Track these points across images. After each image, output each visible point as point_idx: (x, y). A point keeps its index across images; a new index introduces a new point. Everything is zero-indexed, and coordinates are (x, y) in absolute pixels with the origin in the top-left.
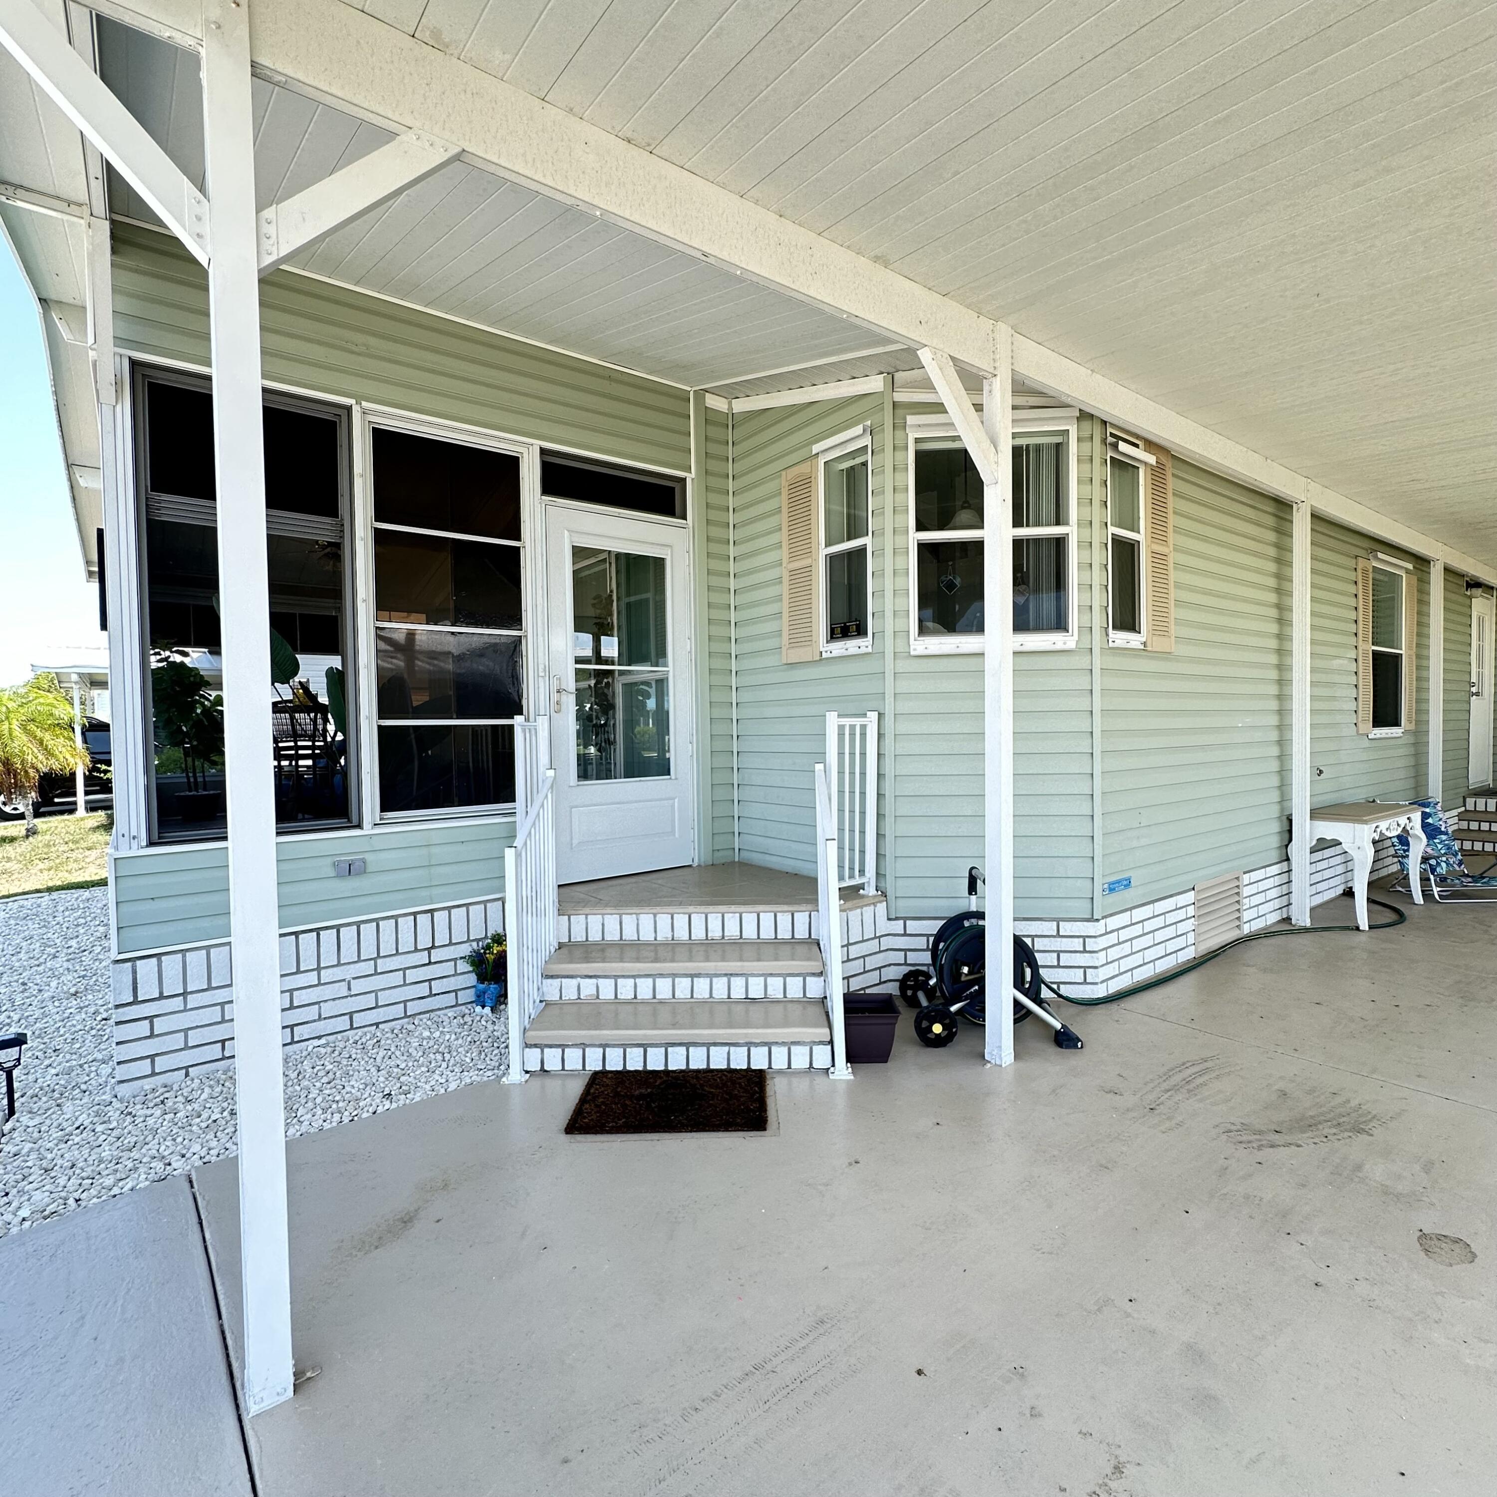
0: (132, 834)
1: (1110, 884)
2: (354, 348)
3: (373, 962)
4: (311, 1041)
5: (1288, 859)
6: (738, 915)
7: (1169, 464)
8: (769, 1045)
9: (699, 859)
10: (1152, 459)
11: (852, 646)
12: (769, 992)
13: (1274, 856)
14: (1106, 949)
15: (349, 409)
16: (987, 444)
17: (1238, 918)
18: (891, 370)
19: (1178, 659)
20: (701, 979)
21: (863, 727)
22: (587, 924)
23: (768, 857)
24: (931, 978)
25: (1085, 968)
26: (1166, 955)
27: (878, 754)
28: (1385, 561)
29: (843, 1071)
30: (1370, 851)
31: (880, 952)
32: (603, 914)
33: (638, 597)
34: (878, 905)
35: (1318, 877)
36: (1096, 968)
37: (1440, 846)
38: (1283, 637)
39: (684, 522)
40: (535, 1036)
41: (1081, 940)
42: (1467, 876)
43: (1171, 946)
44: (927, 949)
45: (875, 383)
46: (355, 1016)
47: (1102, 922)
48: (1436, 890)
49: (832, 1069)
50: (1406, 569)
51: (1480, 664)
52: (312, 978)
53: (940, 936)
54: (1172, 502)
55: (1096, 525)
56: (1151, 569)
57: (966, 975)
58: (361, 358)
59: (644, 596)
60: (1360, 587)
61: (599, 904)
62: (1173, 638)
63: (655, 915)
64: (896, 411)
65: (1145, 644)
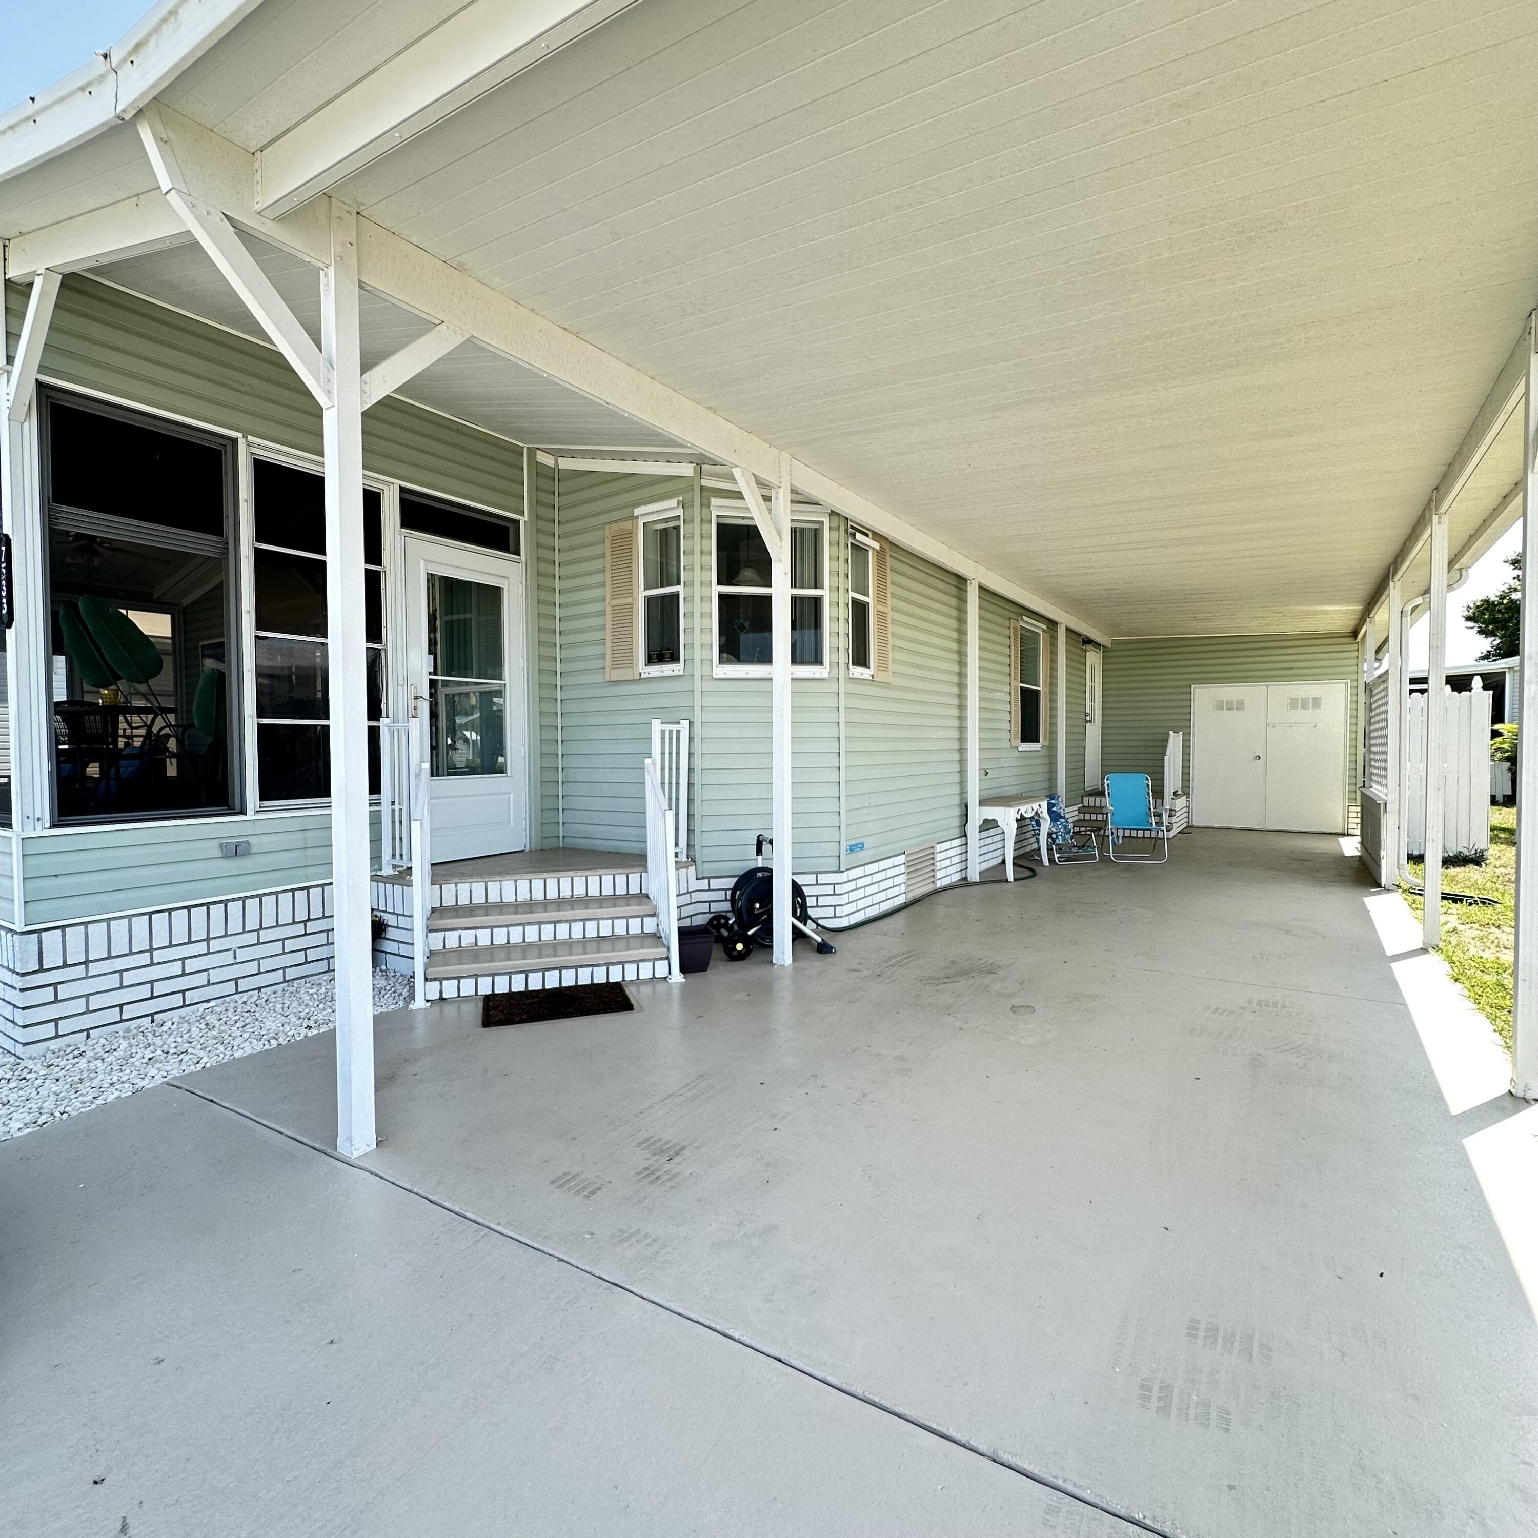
0: (36, 817)
1: (851, 846)
2: (241, 388)
3: (256, 933)
4: (201, 1004)
5: (966, 835)
6: (584, 878)
7: (887, 547)
8: (622, 963)
9: (530, 846)
10: (877, 546)
11: (667, 669)
12: (616, 931)
13: (956, 832)
14: (848, 892)
15: (235, 441)
16: (775, 534)
17: (933, 876)
18: (699, 462)
19: (895, 688)
20: (562, 925)
21: (678, 732)
22: (457, 891)
23: (591, 842)
24: (729, 919)
25: (835, 906)
26: (887, 900)
27: (689, 753)
28: (1028, 622)
29: (677, 977)
30: (1014, 826)
31: (691, 903)
32: (471, 883)
33: (462, 616)
34: (690, 868)
35: (985, 849)
36: (842, 905)
37: (1060, 827)
38: (962, 675)
39: (518, 557)
40: (434, 971)
41: (832, 886)
42: (1076, 846)
43: (891, 893)
44: (726, 900)
45: (687, 470)
46: (240, 981)
47: (846, 873)
48: (1056, 856)
49: (670, 976)
50: (1043, 629)
51: (1092, 700)
52: (202, 948)
53: (734, 890)
54: (890, 575)
55: (841, 590)
56: (876, 623)
57: (758, 909)
58: (245, 396)
59: (468, 616)
60: (1012, 640)
61: (463, 876)
62: (891, 673)
63: (516, 881)
64: (703, 493)
65: (873, 676)
